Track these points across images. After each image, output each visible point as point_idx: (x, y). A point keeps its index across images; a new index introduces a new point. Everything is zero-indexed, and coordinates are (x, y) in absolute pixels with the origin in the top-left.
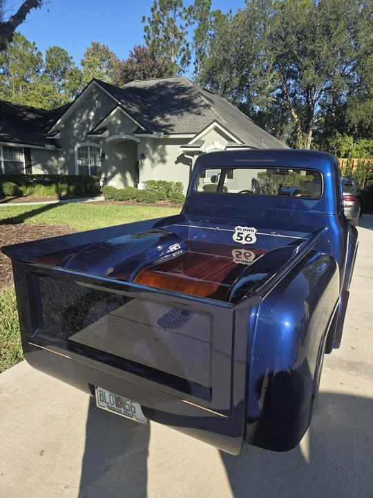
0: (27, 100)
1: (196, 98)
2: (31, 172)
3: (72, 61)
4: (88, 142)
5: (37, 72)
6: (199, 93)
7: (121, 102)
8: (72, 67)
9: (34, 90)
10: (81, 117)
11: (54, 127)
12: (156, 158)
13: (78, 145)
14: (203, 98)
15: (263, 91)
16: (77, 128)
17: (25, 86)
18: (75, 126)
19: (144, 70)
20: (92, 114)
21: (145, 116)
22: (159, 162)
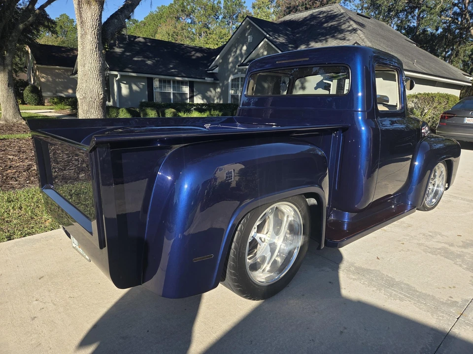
0: (206, 43)
1: (345, 24)
2: (193, 101)
3: (244, 5)
4: (240, 73)
5: (217, 19)
6: (350, 18)
7: (269, 35)
8: (245, 11)
9: (212, 34)
10: (236, 52)
11: (213, 63)
12: (298, 85)
13: (231, 77)
14: (352, 23)
15: (433, 11)
16: (232, 62)
17: (206, 32)
18: (231, 60)
19: (306, 4)
20: (245, 48)
21: (290, 45)
22: (300, 88)
